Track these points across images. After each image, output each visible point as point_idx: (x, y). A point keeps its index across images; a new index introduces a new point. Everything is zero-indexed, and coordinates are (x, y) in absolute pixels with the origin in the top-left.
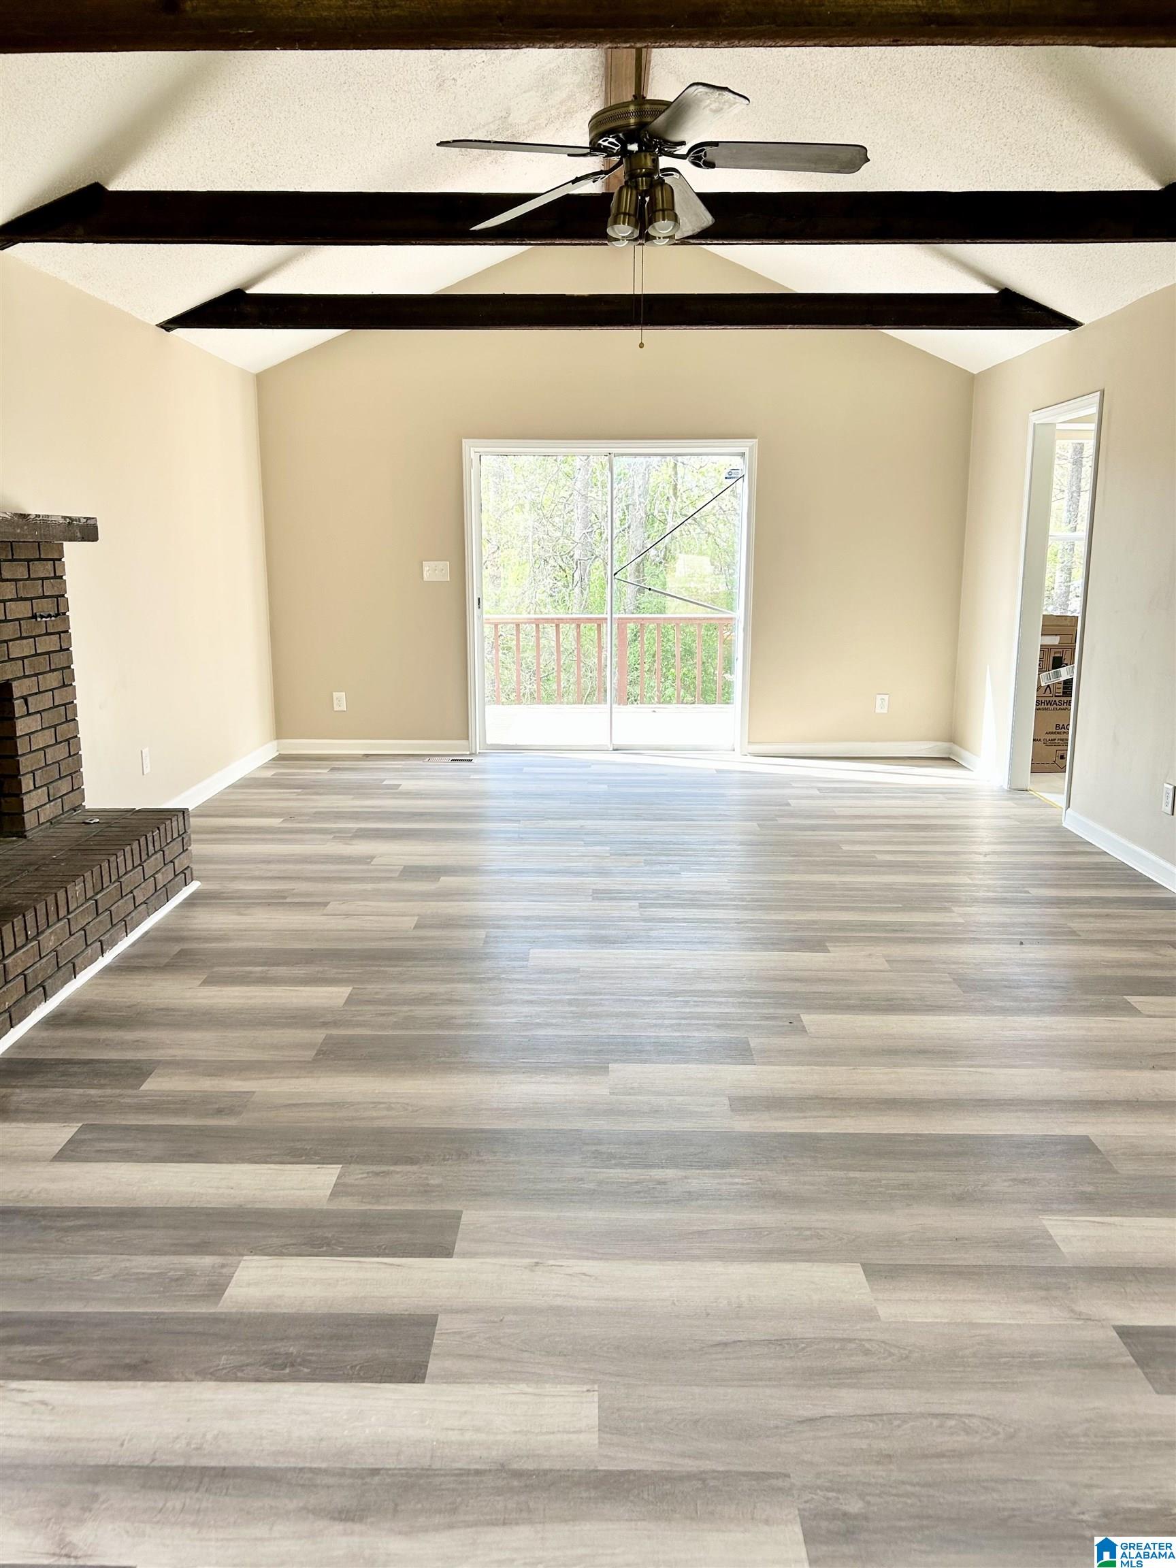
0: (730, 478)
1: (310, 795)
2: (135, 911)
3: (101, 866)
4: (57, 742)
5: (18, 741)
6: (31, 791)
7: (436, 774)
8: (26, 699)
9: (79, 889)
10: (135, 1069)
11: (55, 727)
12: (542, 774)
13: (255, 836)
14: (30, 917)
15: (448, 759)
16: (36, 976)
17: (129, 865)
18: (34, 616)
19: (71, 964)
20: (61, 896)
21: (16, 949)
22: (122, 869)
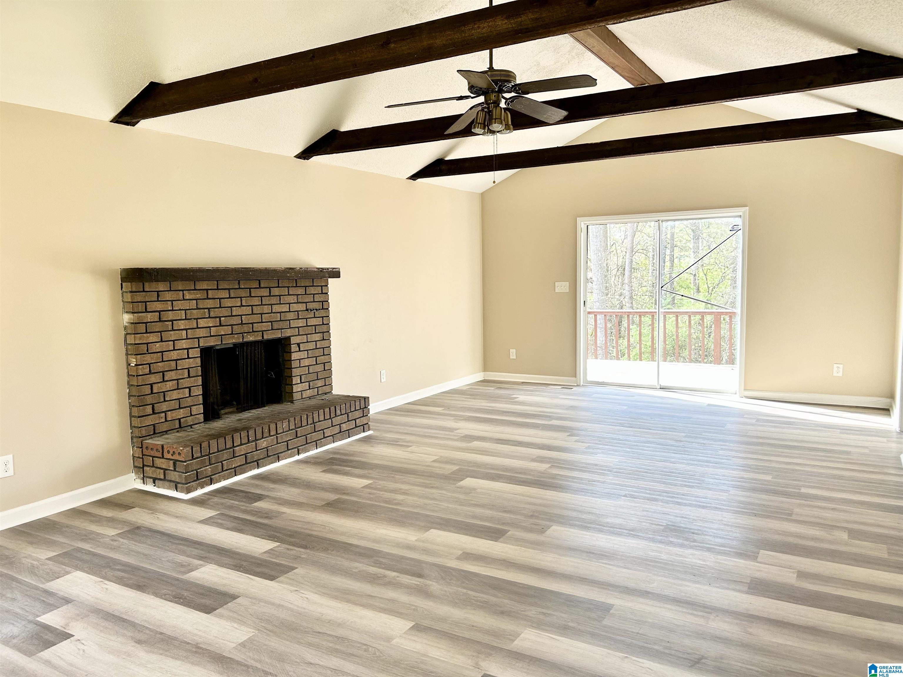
0: (733, 230)
1: (471, 399)
2: (324, 439)
3: (301, 417)
4: (317, 364)
5: (292, 362)
6: (298, 384)
7: (544, 394)
8: (299, 345)
9: (285, 424)
10: (259, 498)
11: (316, 357)
12: (600, 398)
13: (422, 415)
14: (251, 432)
15: (560, 387)
16: (253, 457)
17: (322, 418)
18: (307, 310)
19: (277, 456)
20: (273, 426)
21: (241, 444)
22: (316, 419)
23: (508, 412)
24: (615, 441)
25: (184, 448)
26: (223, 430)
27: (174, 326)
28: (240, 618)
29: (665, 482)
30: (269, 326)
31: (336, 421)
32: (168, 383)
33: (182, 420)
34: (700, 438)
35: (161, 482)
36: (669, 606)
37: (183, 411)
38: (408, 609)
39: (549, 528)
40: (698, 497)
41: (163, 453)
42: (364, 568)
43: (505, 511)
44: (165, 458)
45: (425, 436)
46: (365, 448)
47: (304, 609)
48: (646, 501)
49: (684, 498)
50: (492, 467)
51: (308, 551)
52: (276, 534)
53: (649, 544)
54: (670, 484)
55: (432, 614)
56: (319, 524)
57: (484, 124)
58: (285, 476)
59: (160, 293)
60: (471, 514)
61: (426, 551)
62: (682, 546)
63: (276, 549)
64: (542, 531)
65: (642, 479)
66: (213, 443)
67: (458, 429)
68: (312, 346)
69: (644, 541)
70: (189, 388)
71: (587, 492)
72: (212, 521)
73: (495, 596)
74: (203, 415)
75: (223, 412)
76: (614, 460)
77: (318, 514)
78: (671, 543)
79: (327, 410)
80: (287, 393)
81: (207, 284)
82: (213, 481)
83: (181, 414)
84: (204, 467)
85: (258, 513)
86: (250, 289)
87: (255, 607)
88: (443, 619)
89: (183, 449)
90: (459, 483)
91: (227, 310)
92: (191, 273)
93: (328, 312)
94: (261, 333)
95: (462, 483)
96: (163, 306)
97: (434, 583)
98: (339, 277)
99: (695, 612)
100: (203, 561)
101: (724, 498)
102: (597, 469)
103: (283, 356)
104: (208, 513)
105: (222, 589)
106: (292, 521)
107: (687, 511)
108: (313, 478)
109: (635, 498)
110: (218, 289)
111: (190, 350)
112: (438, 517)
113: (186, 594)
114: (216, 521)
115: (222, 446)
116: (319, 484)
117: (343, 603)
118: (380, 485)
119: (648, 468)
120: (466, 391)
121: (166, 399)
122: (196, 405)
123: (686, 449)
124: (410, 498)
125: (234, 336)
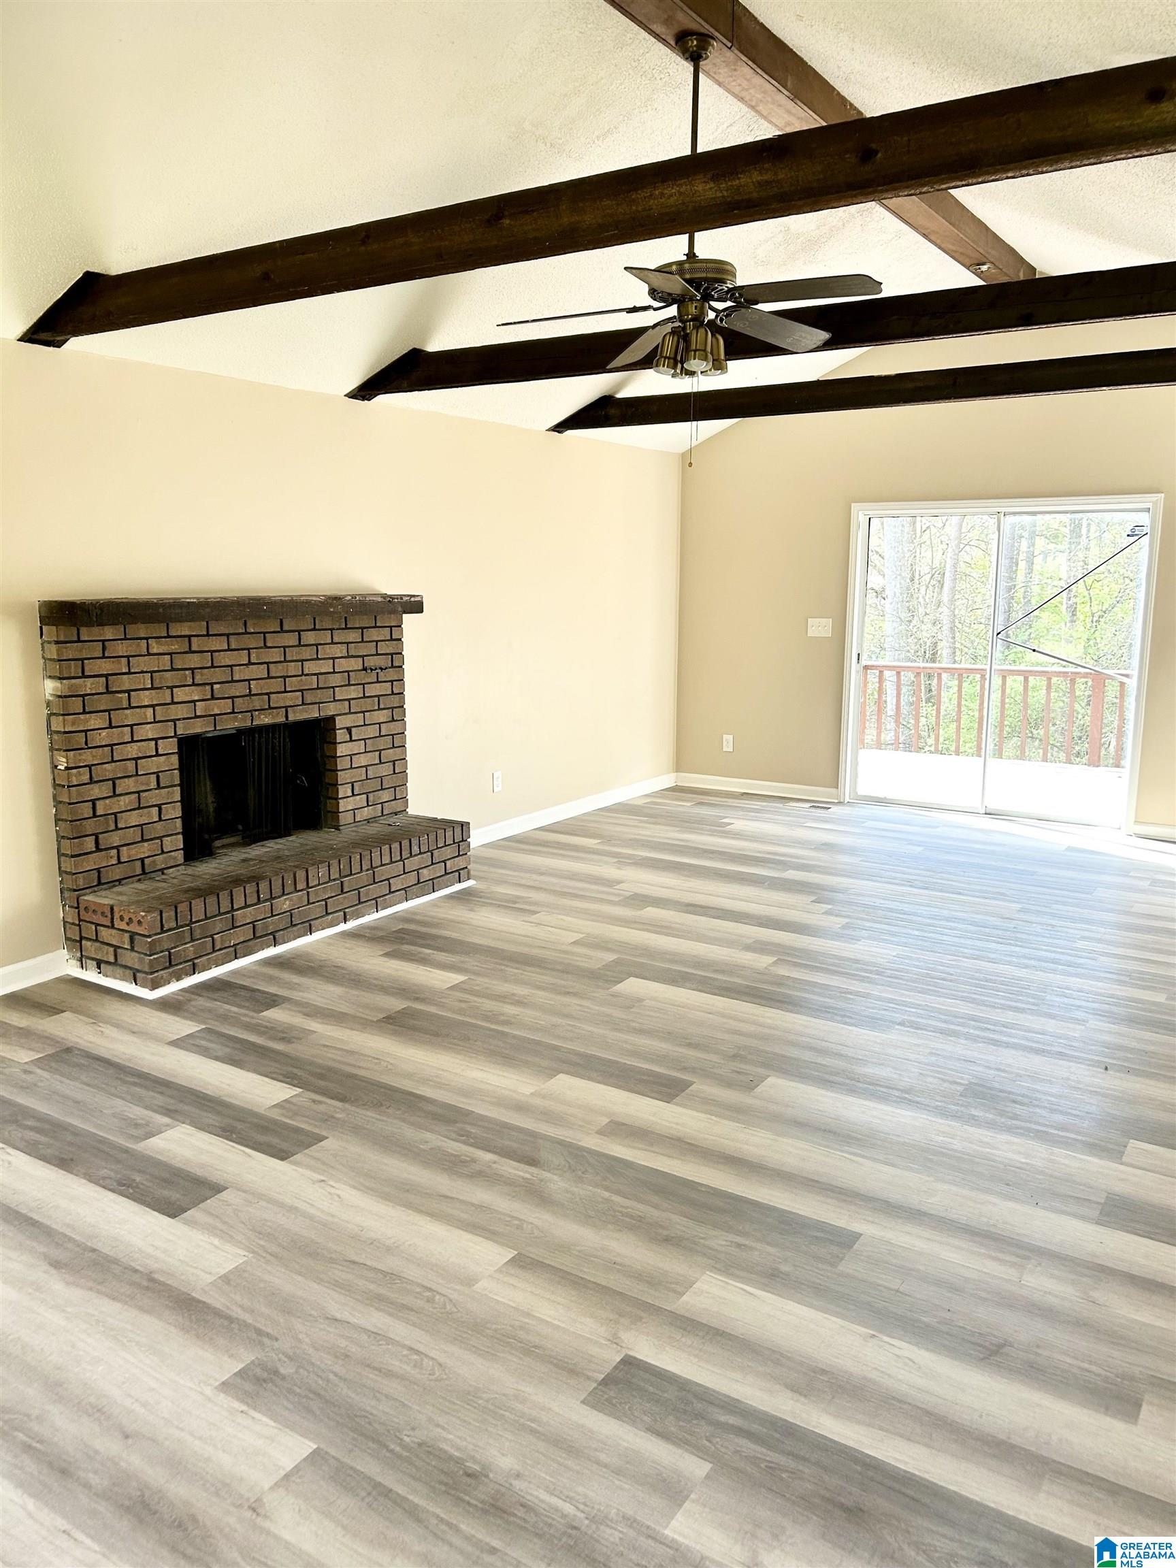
0: (1133, 536)
1: (650, 823)
2: (391, 894)
3: (350, 857)
4: (381, 763)
5: (338, 759)
6: (348, 797)
7: (777, 817)
8: (349, 730)
9: (323, 871)
10: (273, 1001)
11: (380, 751)
12: (876, 829)
13: (561, 852)
14: (264, 886)
15: (808, 805)
16: (267, 927)
17: (386, 860)
18: (365, 669)
19: (308, 924)
20: (301, 875)
21: (246, 906)
22: (376, 862)
23: (713, 852)
24: (895, 915)
25: (148, 914)
26: (215, 881)
27: (132, 700)
28: (224, 1227)
29: (974, 999)
30: (297, 698)
31: (412, 864)
32: (122, 798)
33: (147, 861)
34: (1045, 913)
35: (110, 968)
36: (956, 1242)
37: (149, 845)
38: (507, 1225)
39: (763, 1081)
40: (1030, 1031)
41: (112, 919)
42: (440, 1144)
43: (690, 1045)
44: (116, 929)
45: (564, 894)
46: (459, 913)
47: (333, 1216)
48: (938, 1035)
49: (1006, 1032)
50: (675, 958)
51: (347, 1106)
52: (295, 1071)
53: (933, 1119)
54: (983, 1003)
55: (546, 1237)
56: (369, 1056)
57: (675, 359)
58: (321, 961)
59: (106, 643)
60: (629, 1047)
61: (548, 1116)
62: (991, 1125)
63: (294, 1100)
64: (750, 1086)
65: (935, 991)
66: (198, 905)
67: (622, 882)
68: (372, 731)
69: (926, 1112)
70: (159, 806)
71: (836, 1014)
72: (191, 1041)
73: (656, 1207)
74: (182, 852)
75: (218, 843)
76: (889, 952)
77: (370, 1036)
78: (973, 1121)
79: (395, 846)
80: (329, 812)
81: (190, 627)
82: (196, 969)
83: (146, 850)
84: (182, 945)
85: (270, 1030)
86: (264, 633)
87: (250, 1209)
88: (563, 1248)
89: (146, 915)
90: (615, 988)
91: (224, 671)
92: (161, 610)
93: (401, 672)
94: (284, 710)
95: (620, 987)
96: (112, 666)
97: (556, 1178)
98: (421, 611)
99: (1000, 1255)
100: (172, 1118)
101: (1076, 1035)
102: (857, 970)
103: (323, 749)
104: (184, 1027)
105: (199, 1172)
106: (325, 1049)
107: (1009, 1057)
108: (367, 967)
109: (917, 1028)
110: (208, 635)
111: (160, 742)
112: (570, 1051)
113: (138, 1178)
114: (198, 1042)
115: (212, 910)
116: (376, 979)
117: (398, 1207)
118: (478, 985)
119: (948, 970)
120: (643, 807)
121: (120, 826)
122: (172, 835)
123: (1019, 935)
124: (528, 1012)
125: (236, 717)
